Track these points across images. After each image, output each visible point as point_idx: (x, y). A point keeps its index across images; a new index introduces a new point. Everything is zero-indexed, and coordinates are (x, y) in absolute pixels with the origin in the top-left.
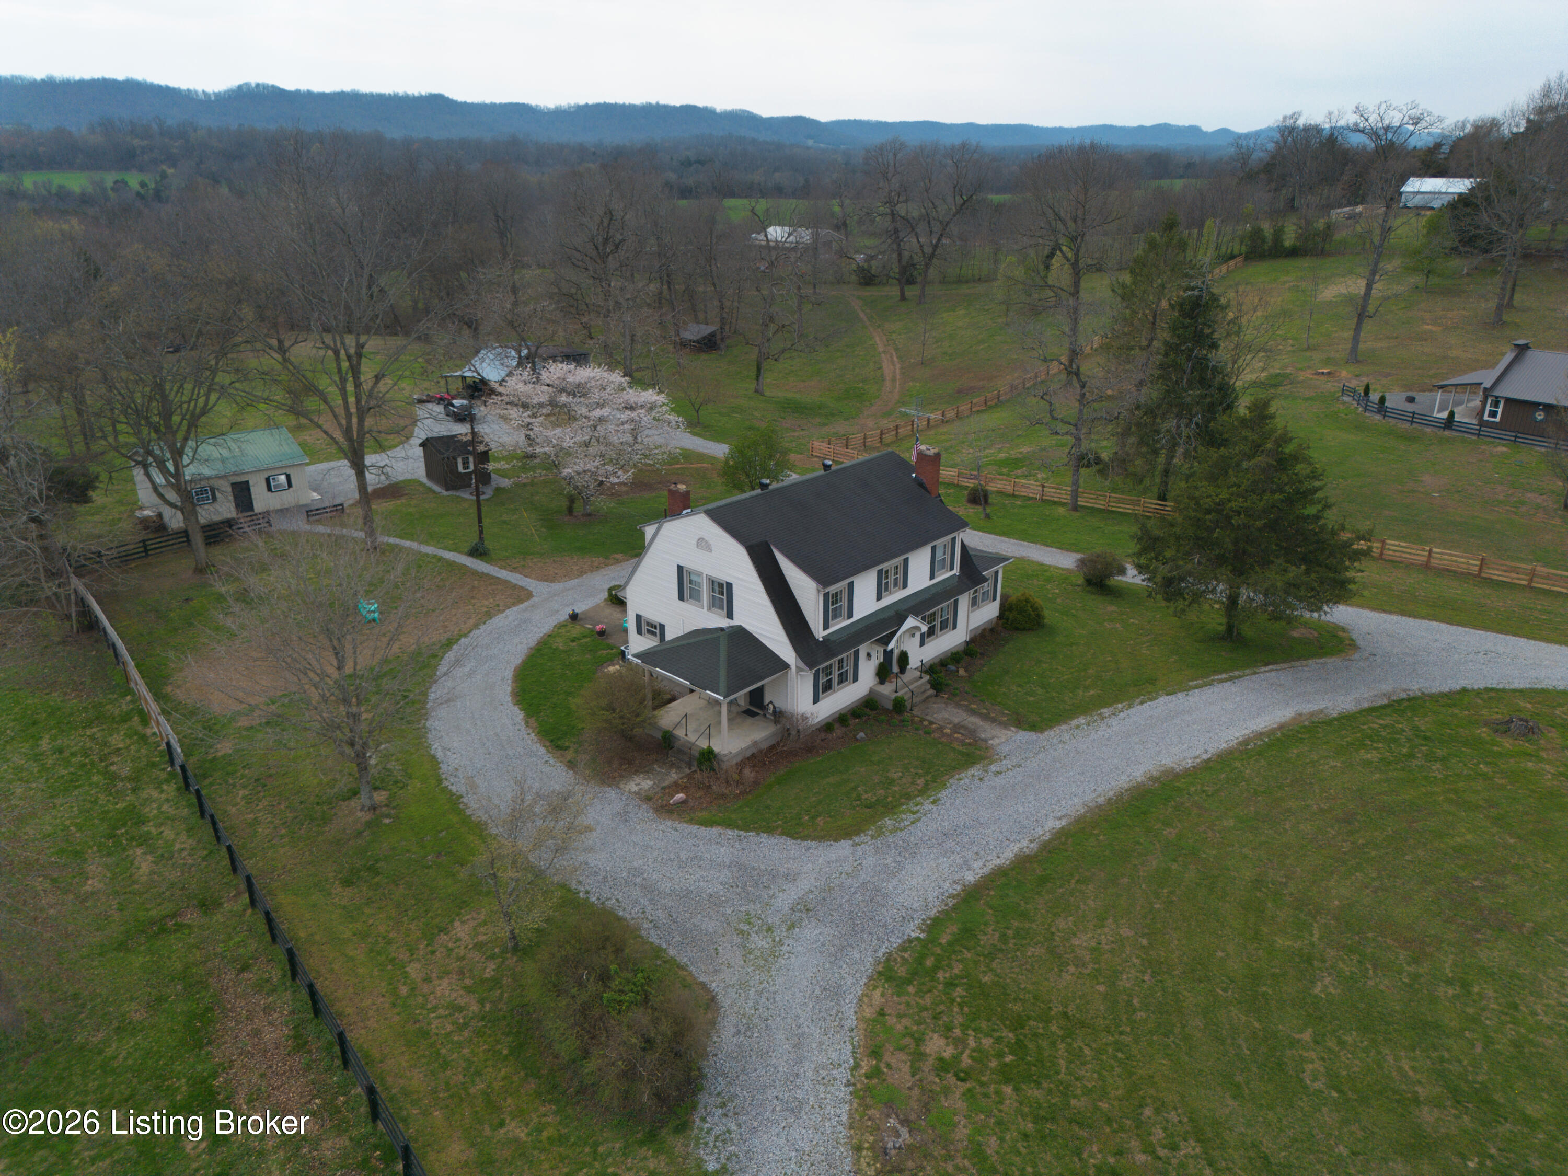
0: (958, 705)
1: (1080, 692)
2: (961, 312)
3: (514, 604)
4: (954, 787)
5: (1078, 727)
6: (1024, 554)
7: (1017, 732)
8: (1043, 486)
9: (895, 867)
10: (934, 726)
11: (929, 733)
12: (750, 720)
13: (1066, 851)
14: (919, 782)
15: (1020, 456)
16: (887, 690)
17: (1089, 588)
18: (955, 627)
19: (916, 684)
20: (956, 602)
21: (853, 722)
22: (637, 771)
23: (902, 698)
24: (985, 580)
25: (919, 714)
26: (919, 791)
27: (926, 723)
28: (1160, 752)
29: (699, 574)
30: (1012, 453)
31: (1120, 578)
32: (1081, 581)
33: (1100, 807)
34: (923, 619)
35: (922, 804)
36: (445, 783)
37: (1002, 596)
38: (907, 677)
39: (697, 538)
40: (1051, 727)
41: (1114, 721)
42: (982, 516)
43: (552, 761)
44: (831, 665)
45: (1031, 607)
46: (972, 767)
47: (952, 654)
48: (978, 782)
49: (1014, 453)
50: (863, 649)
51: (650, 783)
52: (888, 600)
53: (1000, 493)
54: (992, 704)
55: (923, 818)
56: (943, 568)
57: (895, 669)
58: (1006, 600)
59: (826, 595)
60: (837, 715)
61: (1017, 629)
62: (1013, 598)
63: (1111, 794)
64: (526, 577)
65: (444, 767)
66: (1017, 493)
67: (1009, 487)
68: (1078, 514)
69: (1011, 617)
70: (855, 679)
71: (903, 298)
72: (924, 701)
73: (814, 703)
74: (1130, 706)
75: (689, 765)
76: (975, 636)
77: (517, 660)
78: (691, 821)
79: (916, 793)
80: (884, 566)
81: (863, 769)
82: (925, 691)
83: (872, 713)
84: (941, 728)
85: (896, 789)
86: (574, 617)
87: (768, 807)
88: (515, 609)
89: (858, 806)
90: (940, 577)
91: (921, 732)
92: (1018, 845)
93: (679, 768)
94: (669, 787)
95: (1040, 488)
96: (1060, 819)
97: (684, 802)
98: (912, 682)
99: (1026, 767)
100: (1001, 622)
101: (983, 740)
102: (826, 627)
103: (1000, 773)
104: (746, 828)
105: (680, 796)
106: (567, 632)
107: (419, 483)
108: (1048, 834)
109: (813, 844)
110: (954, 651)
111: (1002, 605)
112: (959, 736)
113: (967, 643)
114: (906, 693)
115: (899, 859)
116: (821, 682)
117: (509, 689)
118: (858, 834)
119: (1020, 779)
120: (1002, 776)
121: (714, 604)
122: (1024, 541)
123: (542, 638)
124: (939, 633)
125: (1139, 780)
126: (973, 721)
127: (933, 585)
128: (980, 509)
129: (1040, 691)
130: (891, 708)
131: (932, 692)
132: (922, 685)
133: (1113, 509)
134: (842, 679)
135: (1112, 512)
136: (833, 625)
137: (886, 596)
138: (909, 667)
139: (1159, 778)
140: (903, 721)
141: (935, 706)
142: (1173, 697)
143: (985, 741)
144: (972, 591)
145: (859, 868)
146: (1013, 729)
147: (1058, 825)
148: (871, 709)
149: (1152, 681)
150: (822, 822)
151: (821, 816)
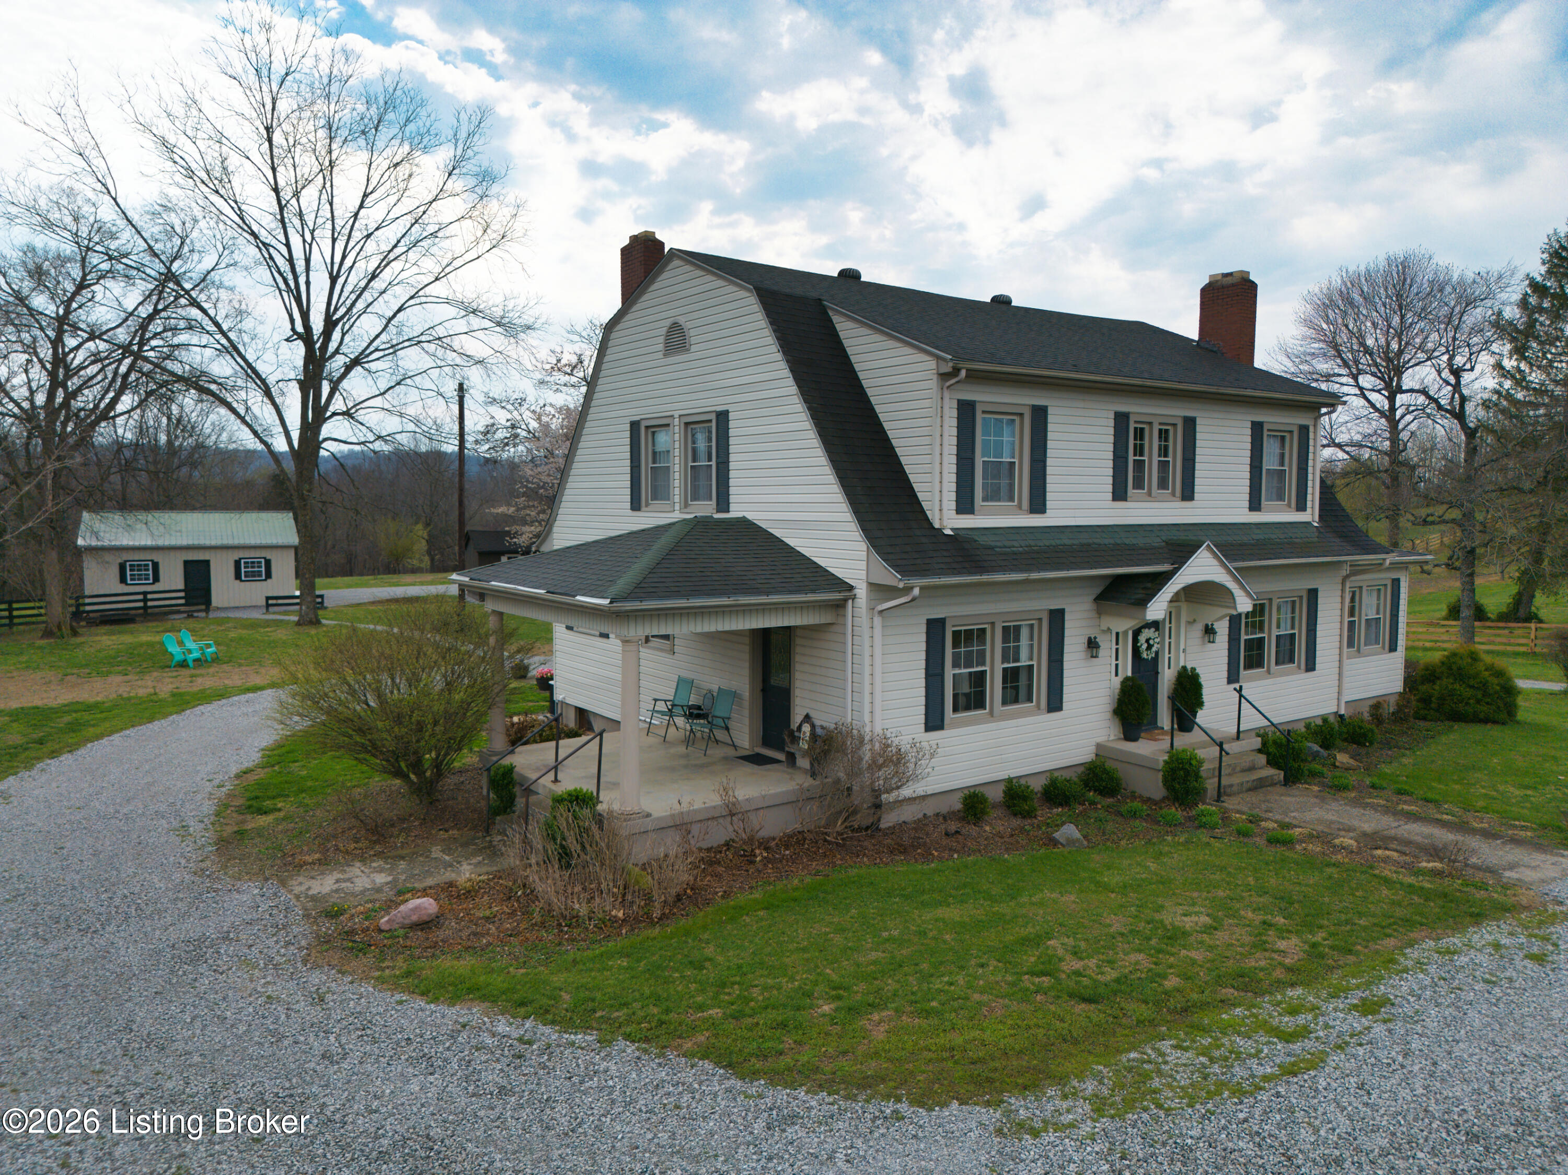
0: (1360, 804)
10: (1298, 830)
11: (1284, 844)
16: (1145, 753)
18: (1310, 666)
20: (1313, 593)
21: (1046, 812)
22: (377, 855)
23: (1193, 755)
25: (1242, 808)
26: (1292, 971)
27: (1268, 825)
29: (668, 424)
35: (1315, 1011)
44: (981, 630)
46: (1476, 924)
47: (1309, 726)
50: (1077, 616)
51: (383, 879)
52: (1142, 511)
56: (1281, 495)
57: (1166, 720)
59: (966, 413)
61: (1455, 717)
69: (1436, 693)
70: (1055, 701)
72: (1256, 786)
73: (930, 727)
76: (1359, 714)
79: (1281, 975)
80: (1133, 410)
82: (1256, 766)
83: (1103, 800)
84: (1323, 836)
85: (1194, 955)
87: (699, 963)
90: (1276, 513)
91: (1258, 841)
93: (495, 855)
101: (1479, 869)
102: (964, 505)
104: (573, 1019)
110: (1313, 723)
111: (1410, 667)
112: (1393, 855)
113: (1342, 719)
116: (949, 671)
124: (1274, 668)
126: (1425, 831)
127: (1257, 527)
130: (1158, 791)
131: (1274, 773)
132: (1243, 754)
134: (1016, 688)
136: (988, 511)
137: (1138, 499)
140: (1196, 819)
141: (1288, 797)
143: (1492, 870)
148: (1099, 792)
150: (884, 1027)
151: (886, 1008)
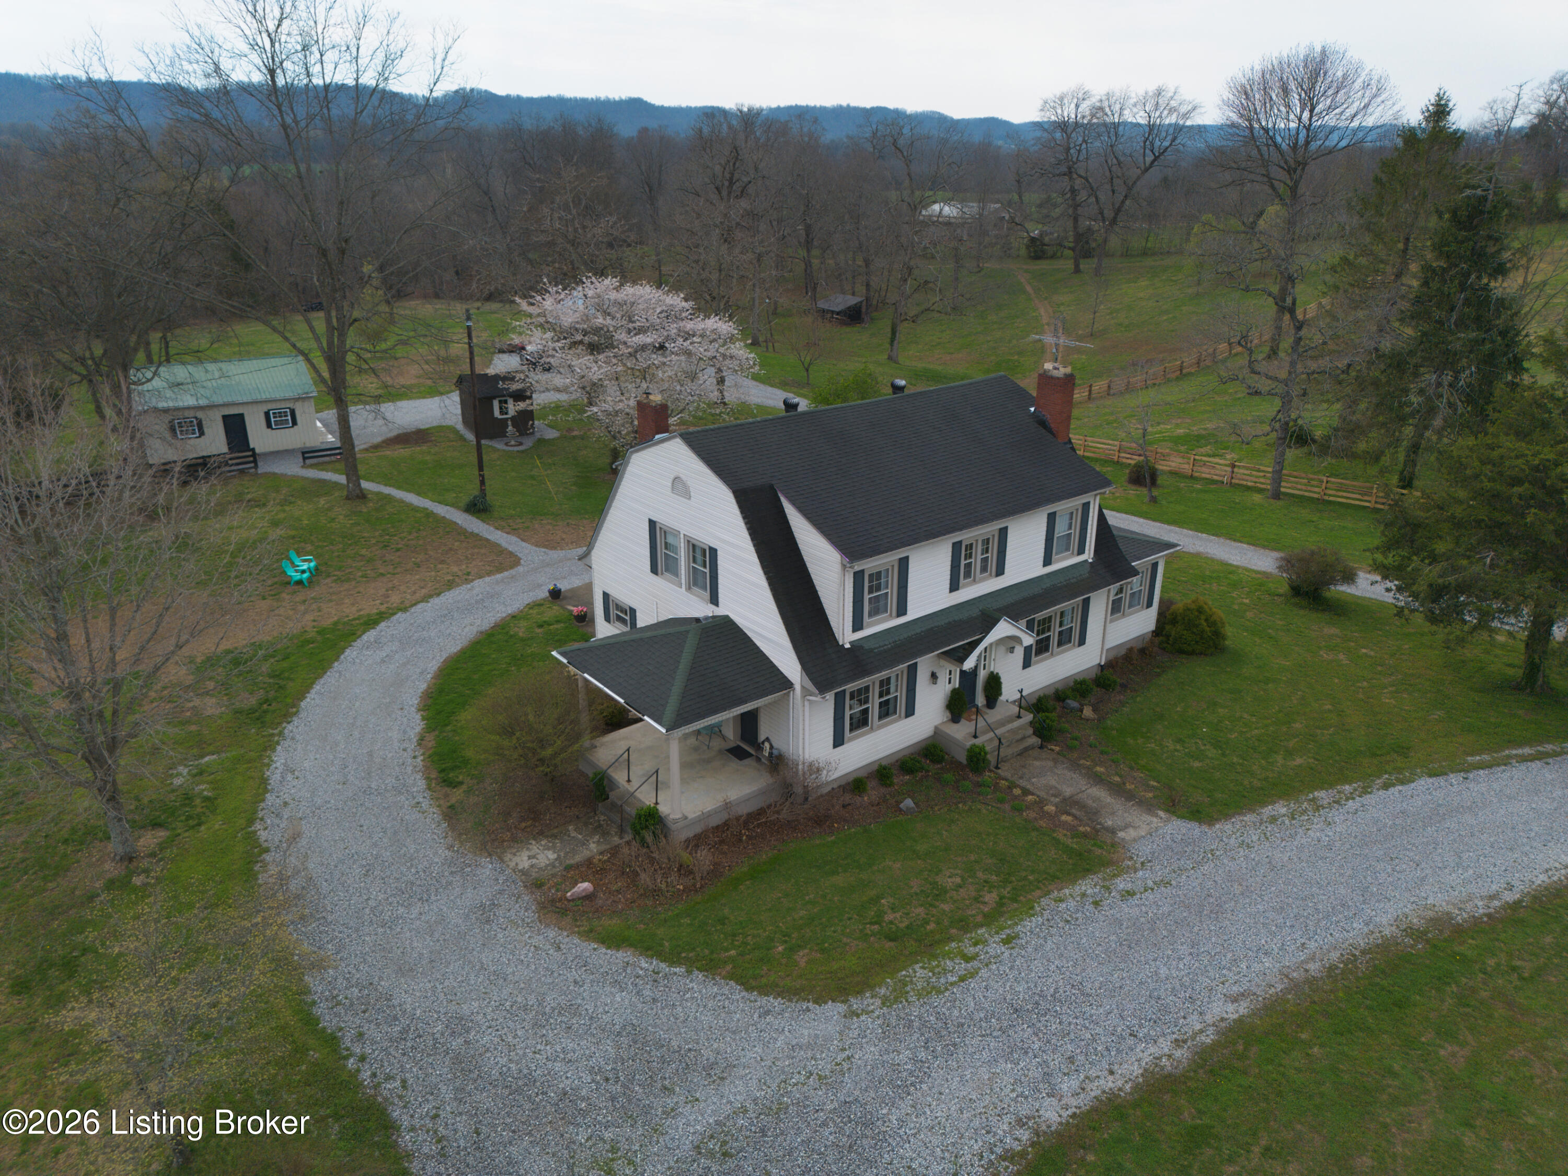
0: (1075, 766)
1: (1279, 759)
2: (1143, 283)
3: (489, 574)
4: (1046, 914)
5: (1273, 819)
6: (1201, 549)
7: (1168, 820)
8: (1233, 466)
9: (911, 1073)
10: (1030, 797)
11: (1019, 810)
12: (735, 764)
13: (1245, 1073)
14: (987, 898)
15: (1204, 432)
16: (961, 732)
17: (1297, 600)
18: (1082, 642)
19: (1010, 726)
20: (1086, 602)
21: (900, 780)
22: (541, 833)
23: (982, 749)
24: (1134, 572)
25: (1008, 774)
26: (985, 916)
27: (1017, 792)
28: (1423, 879)
29: (676, 534)
30: (1194, 429)
31: (1344, 588)
32: (1284, 588)
33: (1311, 981)
34: (1030, 626)
35: (985, 942)
36: (258, 826)
37: (1161, 601)
38: (994, 716)
39: (672, 477)
40: (1227, 817)
41: (1336, 815)
42: (1146, 499)
43: (425, 804)
44: (867, 689)
45: (1206, 620)
46: (1084, 878)
47: (1076, 682)
48: (1091, 908)
49: (1196, 429)
50: (925, 664)
51: (552, 856)
52: (969, 592)
53: (1174, 473)
54: (1132, 768)
55: (984, 973)
56: (1067, 549)
57: (980, 700)
58: (1168, 608)
59: (858, 577)
60: (876, 767)
61: (1181, 652)
62: (1179, 606)
63: (1335, 956)
64: (523, 540)
65: (270, 798)
66: (1196, 474)
67: (1186, 466)
68: (1280, 503)
69: (1173, 633)
70: (910, 711)
71: (1077, 270)
72: (1021, 754)
73: (836, 745)
74: (1365, 791)
75: (621, 831)
76: (1116, 658)
77: (454, 647)
78: (590, 934)
79: (979, 919)
80: (965, 536)
81: (898, 865)
82: (1024, 738)
83: (933, 768)
84: (1041, 803)
85: (946, 907)
86: (555, 594)
87: (722, 921)
88: (487, 579)
89: (873, 934)
90: (1062, 563)
91: (1007, 807)
92: (1152, 1049)
93: (605, 834)
94: (577, 866)
95: (1229, 469)
96: (1235, 1000)
97: (589, 897)
98: (1002, 723)
99: (1178, 886)
100: (1157, 640)
101: (1107, 829)
102: (858, 625)
103: (1131, 894)
104: (673, 958)
105: (584, 886)
106: (538, 614)
107: (452, 429)
108: (1211, 1030)
109: (776, 1003)
110: (1079, 678)
111: (1161, 614)
112: (1069, 818)
113: (1102, 667)
114: (991, 740)
115: (922, 1055)
116: (848, 714)
117: (424, 686)
118: (860, 993)
119: (1166, 909)
120: (1135, 901)
121: (695, 581)
122: (1202, 532)
123: (503, 619)
124: (1056, 650)
125: (1387, 932)
126: (1097, 794)
127: (1048, 575)
128: (1144, 491)
129: (1212, 752)
130: (965, 762)
131: (1035, 740)
132: (1019, 728)
133: (1331, 499)
134: (887, 710)
135: (1330, 502)
136: (870, 625)
137: (965, 586)
138: (1003, 698)
139: (1425, 933)
140: (979, 785)
141: (1037, 763)
142: (1441, 780)
143: (1113, 831)
144: (1114, 588)
145: (846, 1066)
146: (1161, 813)
147: (1232, 1012)
148: (933, 761)
149: (1403, 750)
150: (805, 959)
151: (806, 948)
